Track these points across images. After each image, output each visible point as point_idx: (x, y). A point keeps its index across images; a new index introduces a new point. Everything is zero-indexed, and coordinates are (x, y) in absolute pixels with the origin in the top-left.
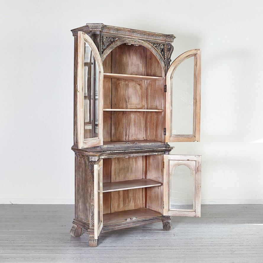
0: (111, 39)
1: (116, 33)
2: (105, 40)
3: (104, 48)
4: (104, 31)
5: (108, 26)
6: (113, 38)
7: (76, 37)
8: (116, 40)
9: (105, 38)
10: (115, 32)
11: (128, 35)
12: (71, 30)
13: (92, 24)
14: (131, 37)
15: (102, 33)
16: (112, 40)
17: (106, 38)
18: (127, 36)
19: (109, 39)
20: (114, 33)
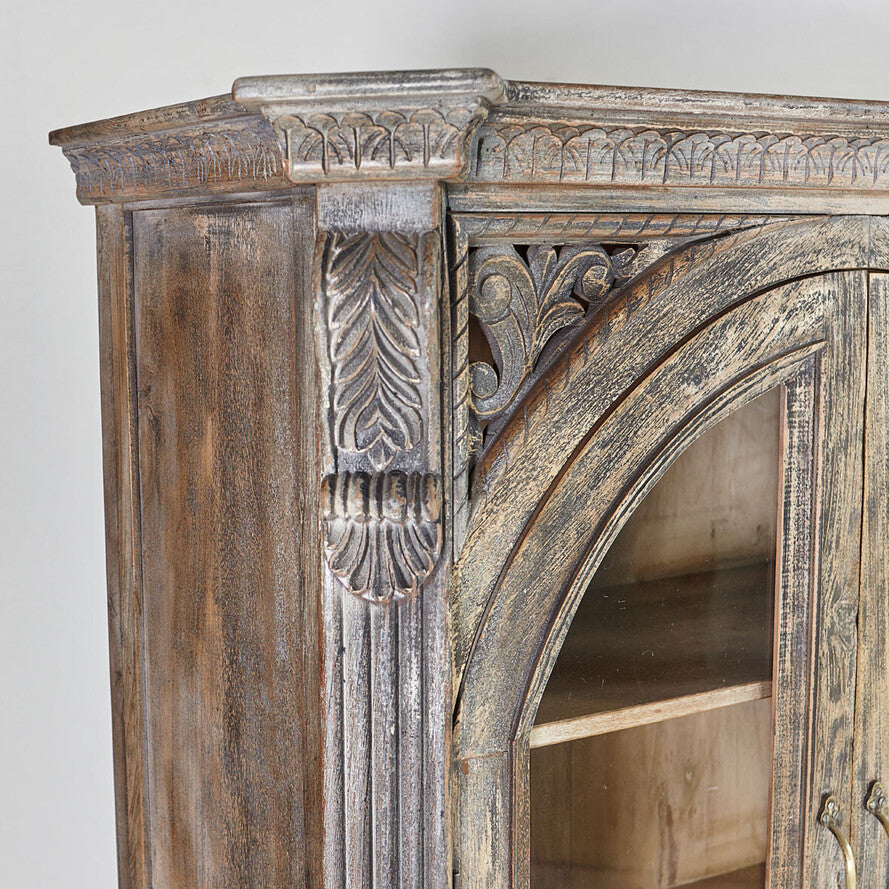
0: (589, 263)
1: (654, 178)
2: (499, 287)
3: (488, 408)
4: (491, 171)
5: (552, 99)
6: (610, 249)
7: (110, 209)
8: (651, 276)
9: (508, 256)
10: (642, 167)
11: (796, 176)
12: (55, 137)
13: (322, 91)
14: (817, 204)
15: (461, 200)
16: (597, 278)
17: (522, 250)
18: (776, 203)
19: (553, 272)
20: (630, 177)
